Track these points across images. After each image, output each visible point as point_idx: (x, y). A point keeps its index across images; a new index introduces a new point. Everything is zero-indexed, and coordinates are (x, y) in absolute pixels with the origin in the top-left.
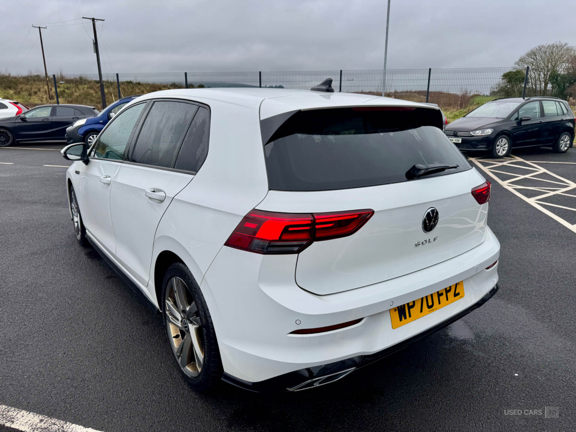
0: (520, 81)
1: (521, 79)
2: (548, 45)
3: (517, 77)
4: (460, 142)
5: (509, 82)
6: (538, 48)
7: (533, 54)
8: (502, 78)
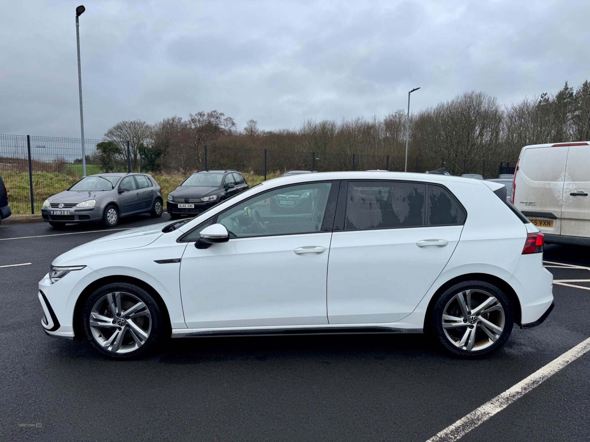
0: (114, 151)
1: (114, 150)
2: (130, 121)
3: (110, 148)
4: (193, 207)
5: (104, 151)
6: (122, 123)
7: (119, 128)
8: (97, 147)
